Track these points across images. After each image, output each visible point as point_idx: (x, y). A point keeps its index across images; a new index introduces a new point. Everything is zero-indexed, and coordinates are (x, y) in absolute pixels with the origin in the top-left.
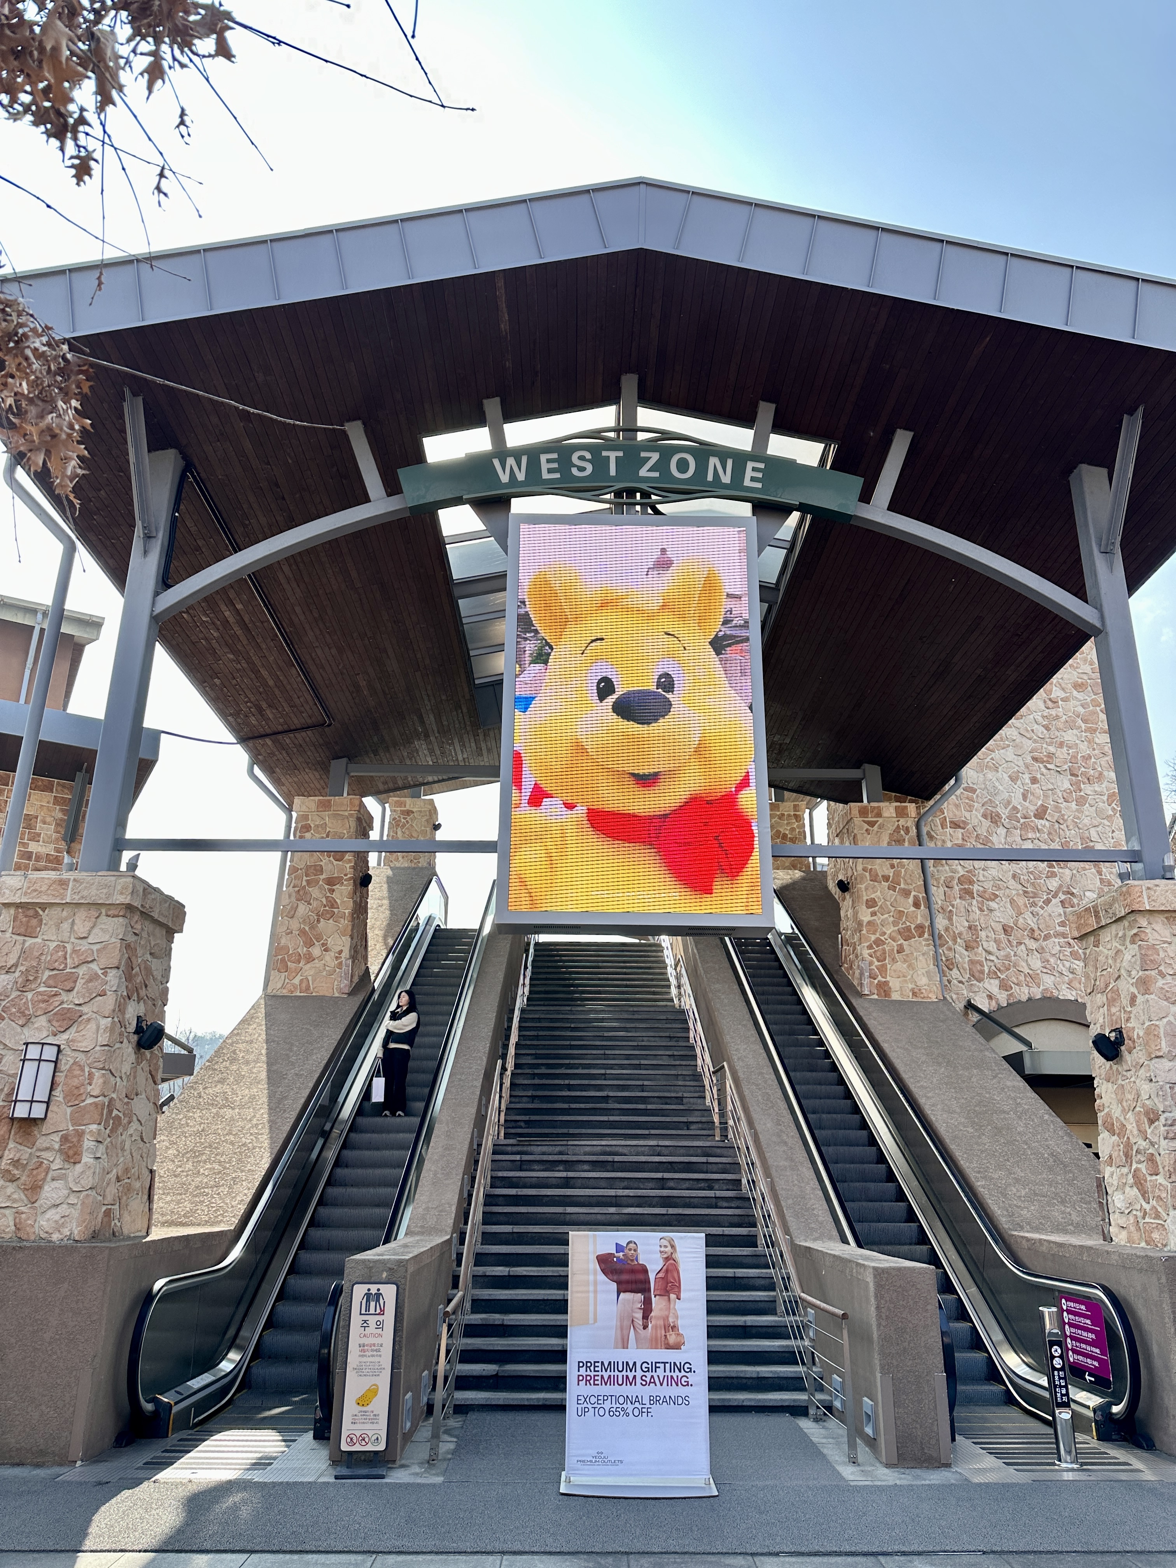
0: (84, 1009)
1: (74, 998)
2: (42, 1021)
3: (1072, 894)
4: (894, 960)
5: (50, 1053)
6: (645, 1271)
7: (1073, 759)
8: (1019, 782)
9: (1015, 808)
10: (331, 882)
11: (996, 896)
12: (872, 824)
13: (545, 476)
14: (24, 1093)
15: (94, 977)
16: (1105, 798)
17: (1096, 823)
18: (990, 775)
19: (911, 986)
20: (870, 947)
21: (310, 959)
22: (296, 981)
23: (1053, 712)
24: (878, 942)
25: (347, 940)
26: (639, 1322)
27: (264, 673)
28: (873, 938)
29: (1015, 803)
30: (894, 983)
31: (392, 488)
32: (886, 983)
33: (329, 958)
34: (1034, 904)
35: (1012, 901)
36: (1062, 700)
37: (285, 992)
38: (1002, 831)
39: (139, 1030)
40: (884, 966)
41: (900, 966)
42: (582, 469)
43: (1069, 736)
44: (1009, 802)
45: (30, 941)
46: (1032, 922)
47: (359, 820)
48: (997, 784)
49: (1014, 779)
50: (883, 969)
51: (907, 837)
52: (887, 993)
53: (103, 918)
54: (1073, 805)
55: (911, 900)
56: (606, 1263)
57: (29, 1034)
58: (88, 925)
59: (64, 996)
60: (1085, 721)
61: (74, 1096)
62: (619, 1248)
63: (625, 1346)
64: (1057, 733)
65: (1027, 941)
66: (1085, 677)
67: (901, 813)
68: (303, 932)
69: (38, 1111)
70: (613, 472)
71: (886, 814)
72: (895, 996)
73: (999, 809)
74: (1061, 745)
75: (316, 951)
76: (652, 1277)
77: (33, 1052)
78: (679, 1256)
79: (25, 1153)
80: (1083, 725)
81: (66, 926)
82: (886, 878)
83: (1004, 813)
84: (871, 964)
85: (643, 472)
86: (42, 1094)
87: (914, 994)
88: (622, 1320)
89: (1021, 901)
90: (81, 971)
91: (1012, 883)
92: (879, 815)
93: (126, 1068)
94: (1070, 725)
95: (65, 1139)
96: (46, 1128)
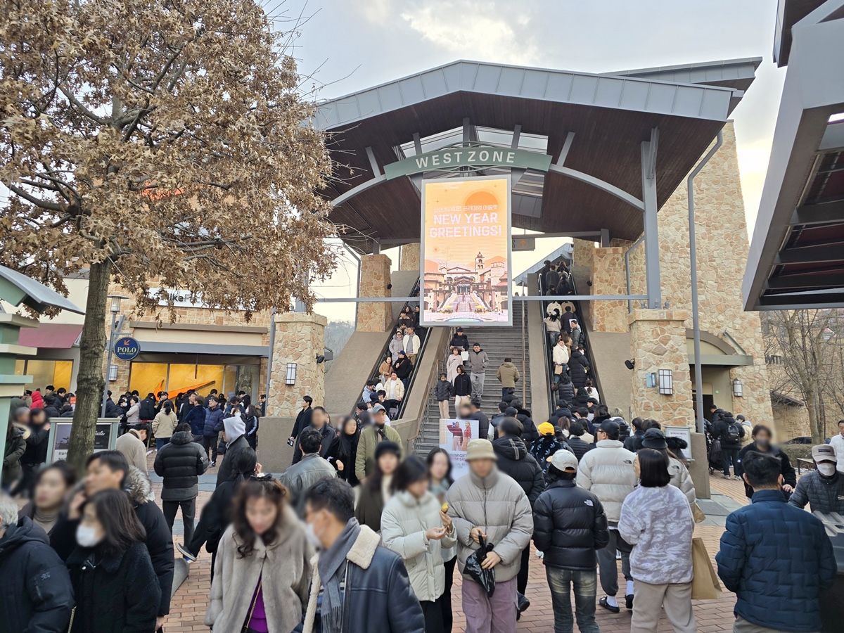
0: (302, 353)
1: (299, 349)
2: (291, 356)
3: (702, 282)
4: (608, 316)
5: (294, 366)
6: (461, 430)
7: (709, 219)
8: (680, 231)
9: (677, 243)
10: (376, 289)
11: (664, 284)
12: (602, 257)
13: (434, 164)
14: (289, 377)
15: (303, 344)
16: (723, 236)
17: (717, 248)
18: (666, 228)
19: (615, 326)
20: (598, 310)
21: (371, 318)
22: (366, 326)
23: (701, 196)
24: (601, 308)
25: (384, 311)
26: (459, 443)
27: (346, 216)
28: (599, 307)
29: (677, 241)
30: (608, 326)
31: (382, 172)
32: (604, 326)
33: (377, 317)
34: (682, 287)
35: (672, 286)
36: (706, 190)
37: (362, 330)
38: (670, 254)
39: (317, 358)
40: (603, 318)
41: (611, 318)
42: (447, 160)
43: (708, 207)
44: (674, 240)
45: (285, 333)
46: (680, 295)
47: (385, 263)
48: (669, 232)
49: (678, 229)
50: (603, 320)
51: (617, 263)
52: (604, 330)
53: (305, 326)
54: (707, 241)
55: (617, 290)
56: (450, 428)
57: (288, 360)
58: (301, 328)
59: (296, 349)
60: (716, 199)
61: (302, 377)
62: (454, 424)
63: (455, 450)
64: (701, 206)
65: (677, 304)
66: (719, 177)
67: (615, 252)
68: (367, 308)
69: (293, 382)
70: (458, 161)
71: (608, 252)
72: (607, 331)
73: (669, 244)
74: (703, 212)
75: (373, 315)
76: (463, 432)
77: (290, 366)
78: (471, 427)
79: (290, 393)
80: (715, 202)
81: (294, 328)
82: (607, 281)
83: (671, 245)
84: (598, 317)
85: (469, 160)
86: (293, 377)
87: (616, 330)
88: (454, 443)
89: (676, 286)
90: (300, 342)
91: (673, 278)
92: (605, 253)
93: (315, 369)
94: (709, 202)
95: (300, 390)
96: (295, 386)
